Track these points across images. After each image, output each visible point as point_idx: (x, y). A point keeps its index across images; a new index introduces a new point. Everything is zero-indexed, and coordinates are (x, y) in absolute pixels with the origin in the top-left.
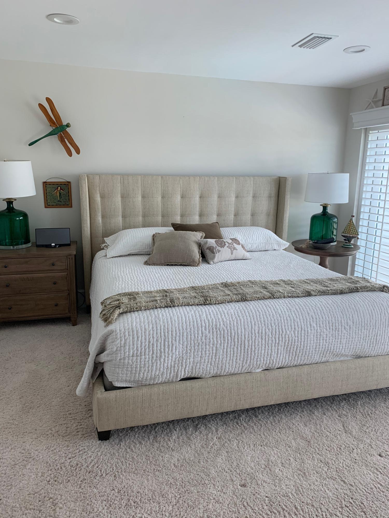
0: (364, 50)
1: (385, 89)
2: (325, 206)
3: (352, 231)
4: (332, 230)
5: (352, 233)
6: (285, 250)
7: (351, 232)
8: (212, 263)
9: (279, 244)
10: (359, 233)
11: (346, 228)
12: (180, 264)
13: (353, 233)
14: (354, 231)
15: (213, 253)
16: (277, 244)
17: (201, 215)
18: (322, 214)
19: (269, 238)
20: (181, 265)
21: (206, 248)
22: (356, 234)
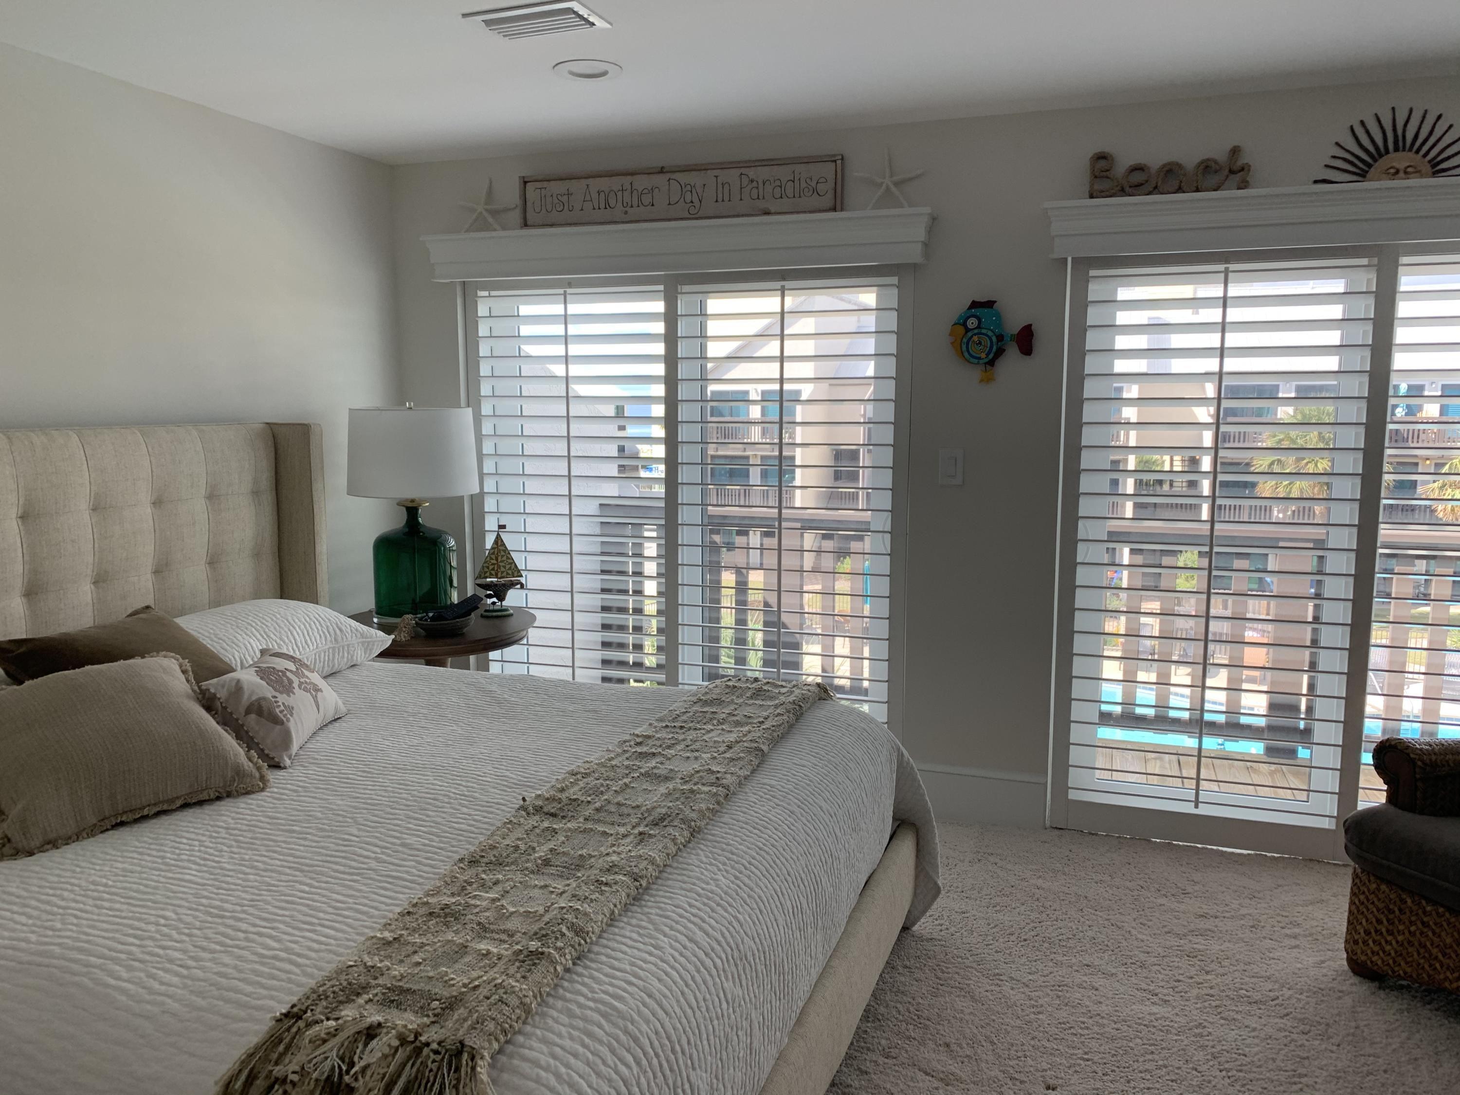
0: (604, 74)
1: (525, 183)
2: (414, 505)
3: (504, 567)
4: (448, 573)
5: (505, 574)
6: (386, 654)
7: (502, 572)
8: (288, 762)
9: (368, 642)
10: (524, 573)
11: (485, 562)
12: (179, 803)
13: (508, 574)
14: (507, 567)
15: (276, 720)
16: (363, 643)
17: (32, 592)
18: (407, 530)
19: (338, 631)
20: (186, 806)
21: (242, 710)
22: (516, 574)
